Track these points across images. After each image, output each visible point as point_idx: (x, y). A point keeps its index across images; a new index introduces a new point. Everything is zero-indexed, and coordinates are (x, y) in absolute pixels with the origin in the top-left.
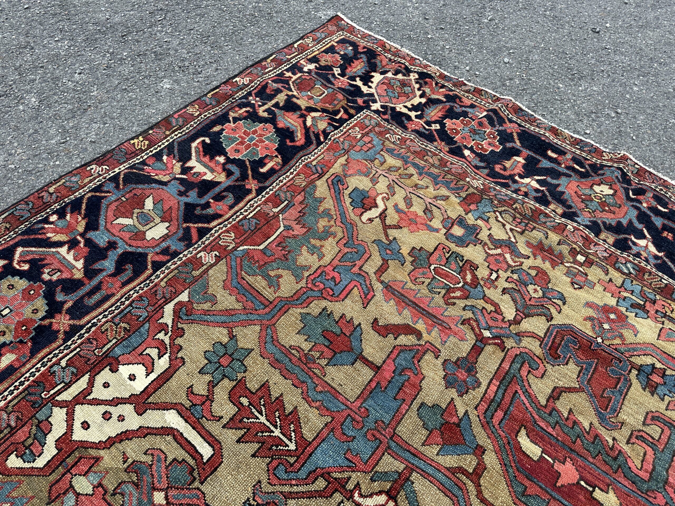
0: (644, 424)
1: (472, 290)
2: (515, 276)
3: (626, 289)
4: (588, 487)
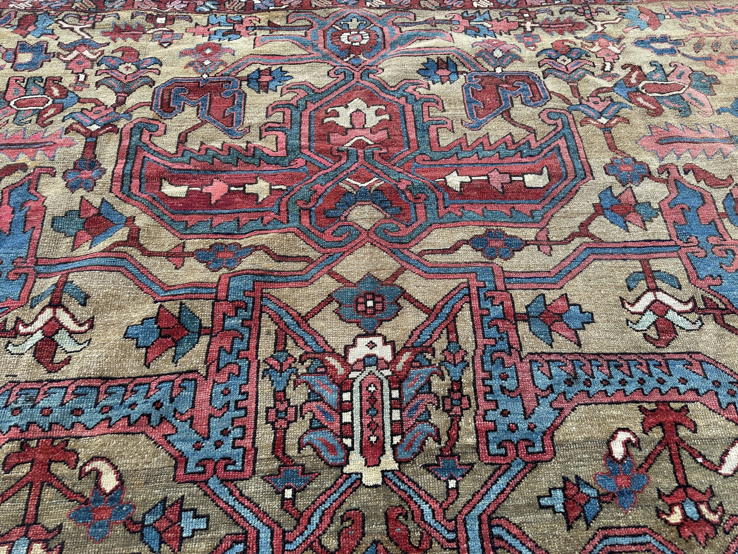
0: (267, 116)
1: (64, 100)
2: (103, 67)
3: (213, 25)
4: (238, 189)
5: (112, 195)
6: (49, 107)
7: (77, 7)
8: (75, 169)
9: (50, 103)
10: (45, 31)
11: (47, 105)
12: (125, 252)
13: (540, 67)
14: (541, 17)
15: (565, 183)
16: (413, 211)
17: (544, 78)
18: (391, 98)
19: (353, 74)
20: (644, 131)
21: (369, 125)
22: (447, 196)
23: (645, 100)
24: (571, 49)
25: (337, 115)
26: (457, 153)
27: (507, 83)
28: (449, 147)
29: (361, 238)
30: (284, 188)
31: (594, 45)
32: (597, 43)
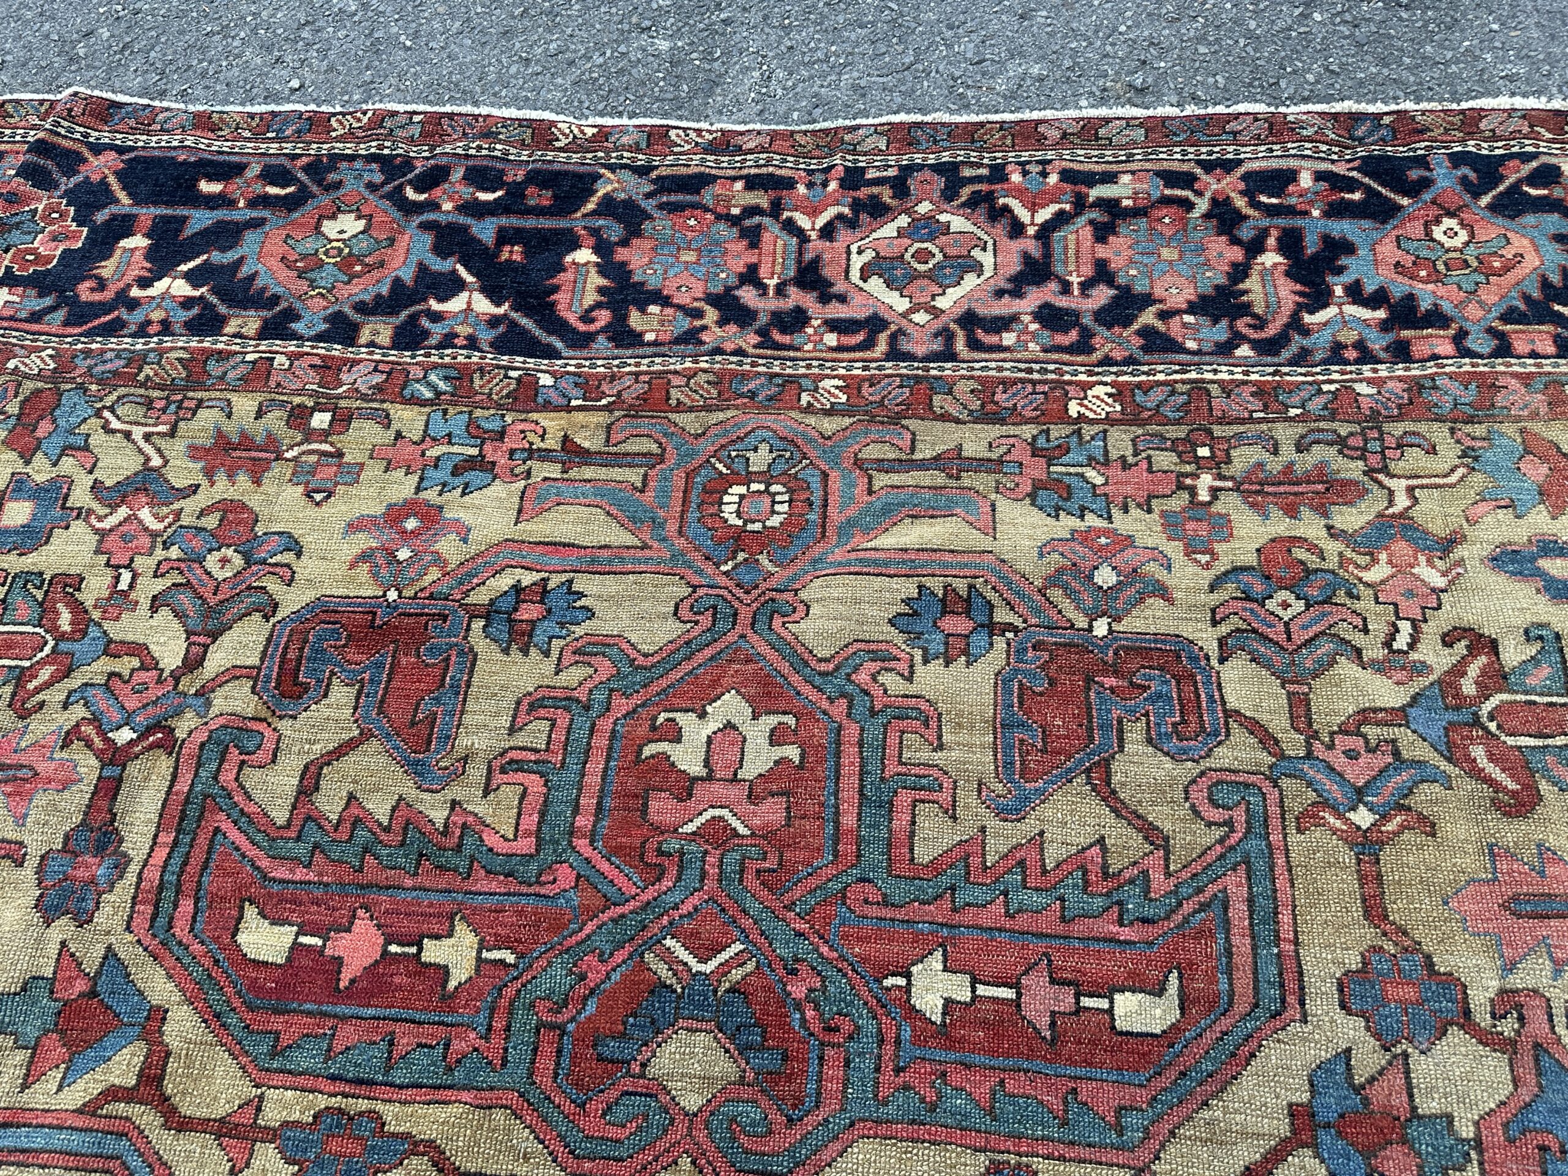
0: (512, 730)
1: (77, 646)
2: (174, 552)
3: (434, 439)
4: (407, 949)
5: (129, 937)
6: (43, 662)
7: (148, 377)
8: (64, 850)
9: (47, 650)
10: (71, 440)
11: (40, 655)
12: (127, 1119)
13: (1215, 623)
14: (1244, 458)
15: (1225, 1023)
16: (814, 1067)
17: (1222, 660)
18: (814, 695)
19: (735, 615)
20: (1471, 863)
21: (749, 771)
22: (907, 1034)
23: (1491, 758)
24: (1309, 572)
25: (676, 737)
26: (953, 889)
27: (1116, 673)
28: (936, 867)
29: (671, 1137)
30: (510, 958)
31: (1375, 561)
32: (1383, 557)
